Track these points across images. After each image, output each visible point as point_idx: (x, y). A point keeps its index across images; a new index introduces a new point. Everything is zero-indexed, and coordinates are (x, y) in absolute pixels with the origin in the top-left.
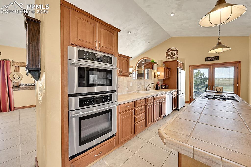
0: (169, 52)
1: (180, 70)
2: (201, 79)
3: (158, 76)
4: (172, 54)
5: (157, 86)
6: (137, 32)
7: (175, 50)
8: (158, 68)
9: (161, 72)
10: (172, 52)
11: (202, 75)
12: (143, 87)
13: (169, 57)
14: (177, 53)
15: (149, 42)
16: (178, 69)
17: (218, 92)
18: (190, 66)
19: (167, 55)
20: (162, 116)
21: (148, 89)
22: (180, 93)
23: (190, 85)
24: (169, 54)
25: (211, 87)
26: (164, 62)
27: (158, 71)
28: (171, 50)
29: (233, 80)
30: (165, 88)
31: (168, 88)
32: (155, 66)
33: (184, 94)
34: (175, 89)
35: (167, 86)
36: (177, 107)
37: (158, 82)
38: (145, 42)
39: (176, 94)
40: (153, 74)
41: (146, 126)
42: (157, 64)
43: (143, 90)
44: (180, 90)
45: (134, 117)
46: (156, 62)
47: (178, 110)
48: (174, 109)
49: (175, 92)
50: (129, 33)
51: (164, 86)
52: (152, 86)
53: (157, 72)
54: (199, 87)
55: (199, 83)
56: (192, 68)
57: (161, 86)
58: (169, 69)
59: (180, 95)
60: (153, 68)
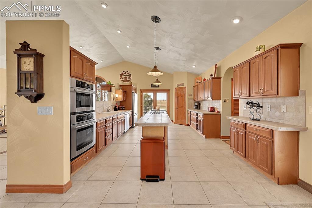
0: (123, 75)
1: (134, 93)
2: (149, 101)
3: (117, 98)
4: (125, 77)
5: (115, 107)
6: (91, 48)
7: (128, 74)
8: (116, 90)
9: (119, 94)
10: (126, 75)
11: (149, 97)
12: (105, 108)
13: (123, 79)
14: (130, 76)
15: (102, 61)
16: (132, 92)
17: (158, 110)
18: (141, 90)
19: (121, 77)
20: (123, 132)
21: (109, 111)
22: (134, 113)
23: (141, 106)
24: (123, 76)
25: (154, 108)
26: (120, 85)
27: (116, 93)
28: (125, 73)
29: (166, 101)
30: (122, 109)
31: (124, 109)
32: (113, 89)
33: (137, 114)
34: (131, 110)
35: (124, 107)
36: (132, 125)
37: (117, 104)
38: (98, 60)
39: (131, 114)
40: (112, 96)
41: (113, 140)
42: (115, 87)
43: (104, 112)
44: (134, 110)
45: (106, 132)
46: (113, 84)
47: (133, 127)
48: (130, 126)
49: (131, 112)
50: (81, 48)
51: (121, 107)
52: (111, 108)
53: (116, 95)
54: (147, 108)
55: (147, 104)
56: (142, 91)
57: (119, 107)
58: (125, 92)
59: (134, 115)
60: (111, 91)
